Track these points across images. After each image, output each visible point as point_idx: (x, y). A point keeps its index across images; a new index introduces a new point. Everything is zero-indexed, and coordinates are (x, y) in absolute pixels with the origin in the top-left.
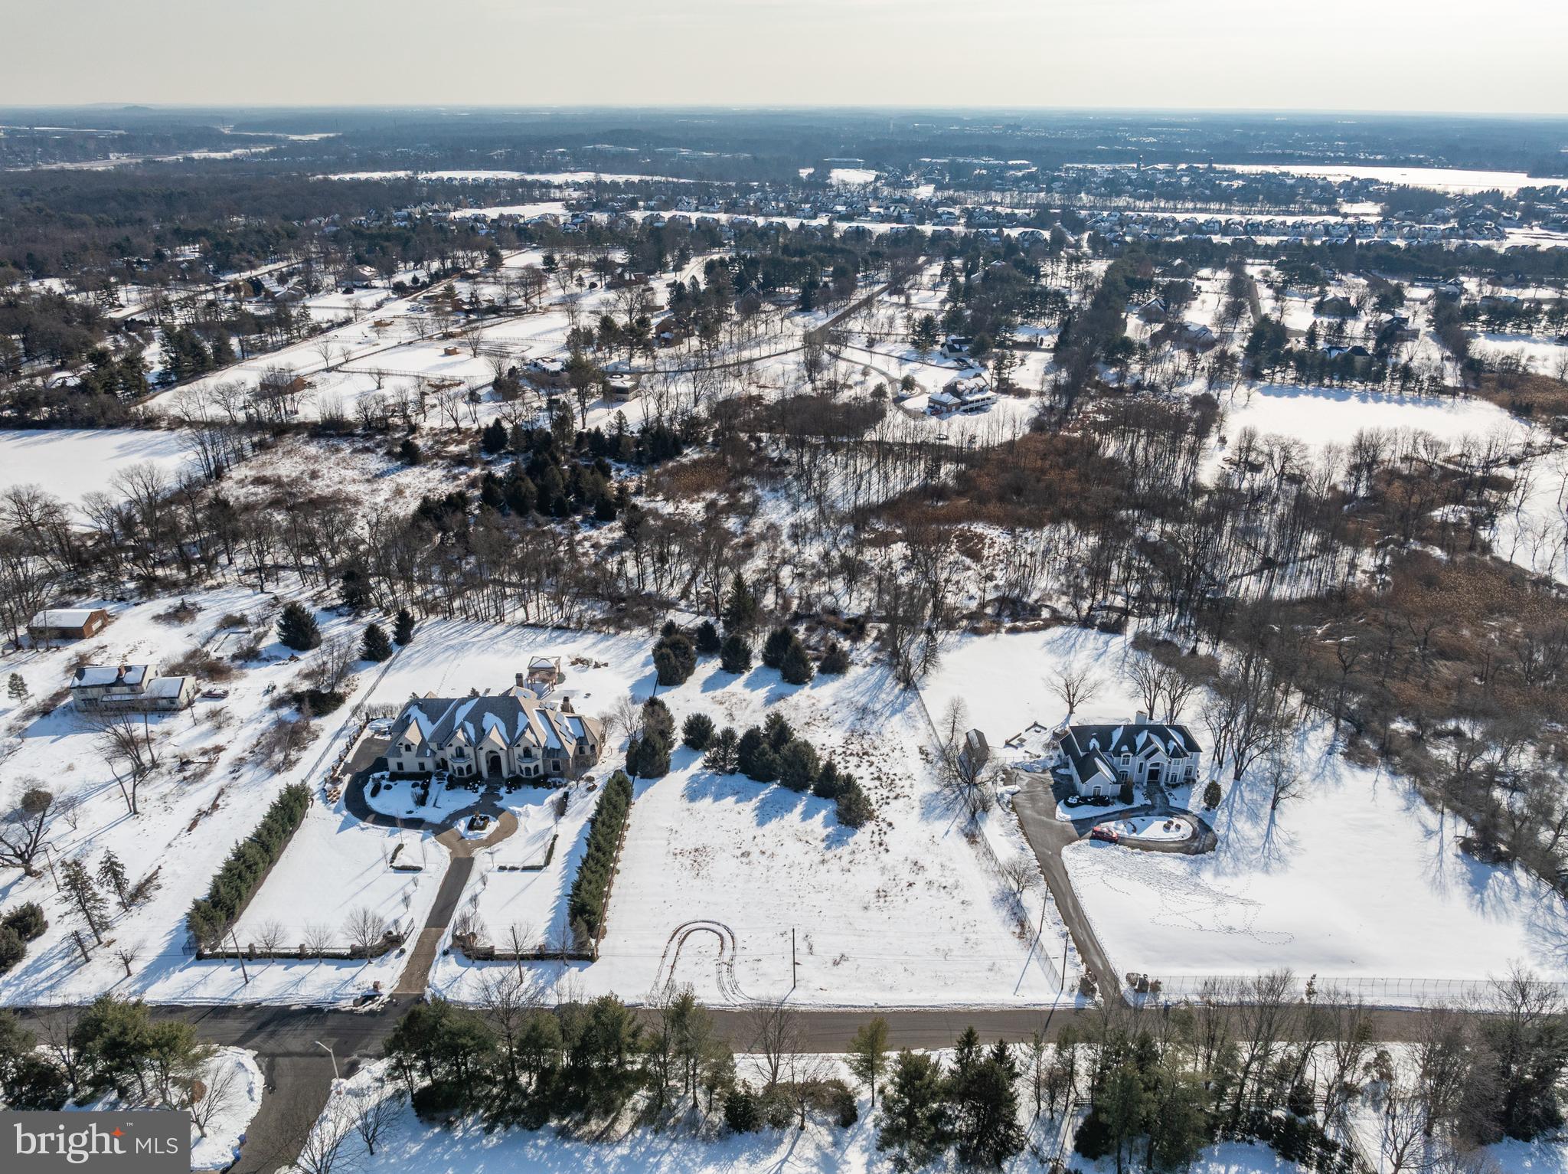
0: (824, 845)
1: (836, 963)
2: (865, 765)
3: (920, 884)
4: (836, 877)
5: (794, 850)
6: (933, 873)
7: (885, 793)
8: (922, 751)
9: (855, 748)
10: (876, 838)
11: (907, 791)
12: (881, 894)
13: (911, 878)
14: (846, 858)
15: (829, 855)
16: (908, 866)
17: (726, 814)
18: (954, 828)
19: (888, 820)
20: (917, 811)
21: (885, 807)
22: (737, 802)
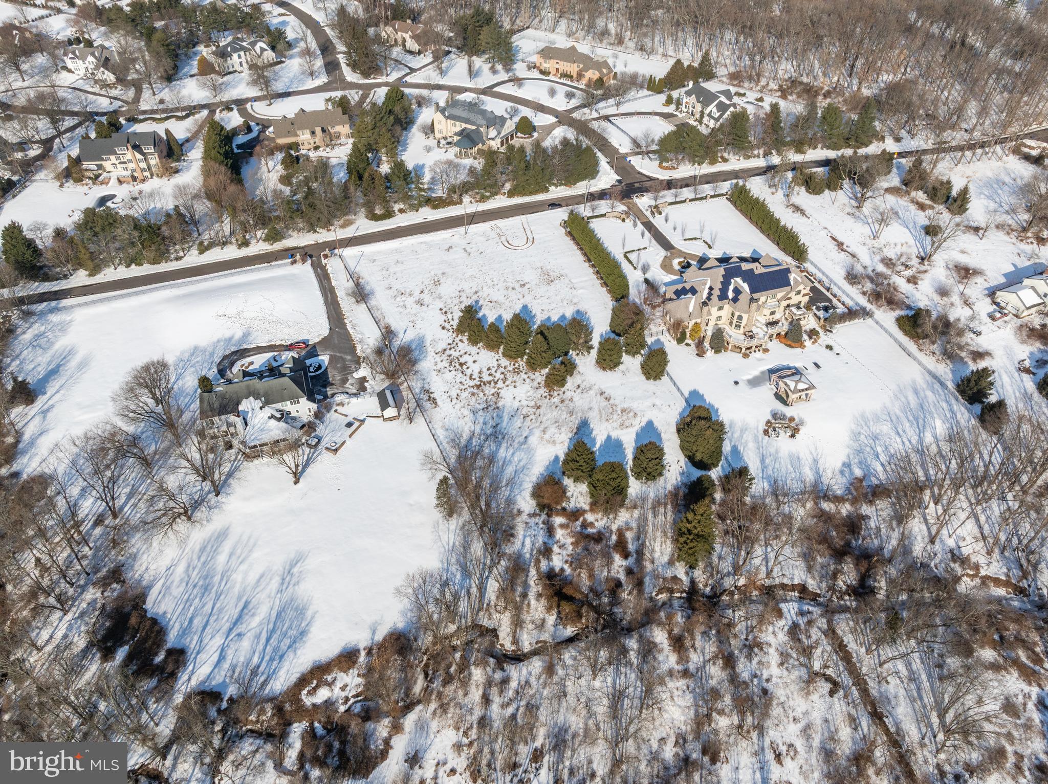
0: (481, 303)
1: (451, 247)
2: (476, 375)
3: (417, 293)
4: (466, 286)
5: (497, 296)
6: (410, 301)
7: (452, 352)
8: (434, 401)
9: (490, 390)
10: (450, 316)
11: (438, 359)
12: (437, 283)
13: (422, 296)
14: (464, 298)
15: (475, 298)
16: (426, 302)
17: (551, 308)
18: (401, 335)
19: (445, 331)
20: (428, 343)
21: (451, 342)
22: (549, 318)
